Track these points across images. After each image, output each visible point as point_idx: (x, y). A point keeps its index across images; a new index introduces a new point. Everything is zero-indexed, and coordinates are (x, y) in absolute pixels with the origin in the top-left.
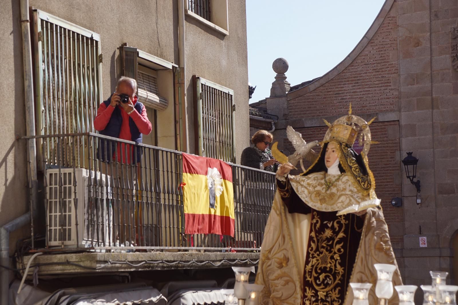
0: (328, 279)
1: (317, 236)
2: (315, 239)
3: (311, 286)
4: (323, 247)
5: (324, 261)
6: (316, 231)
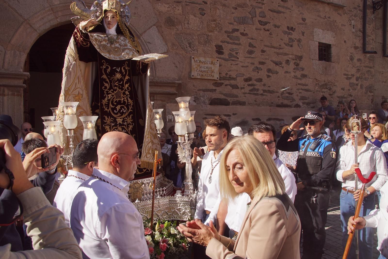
0: (123, 109)
4: (116, 86)
5: (118, 96)
6: (107, 75)
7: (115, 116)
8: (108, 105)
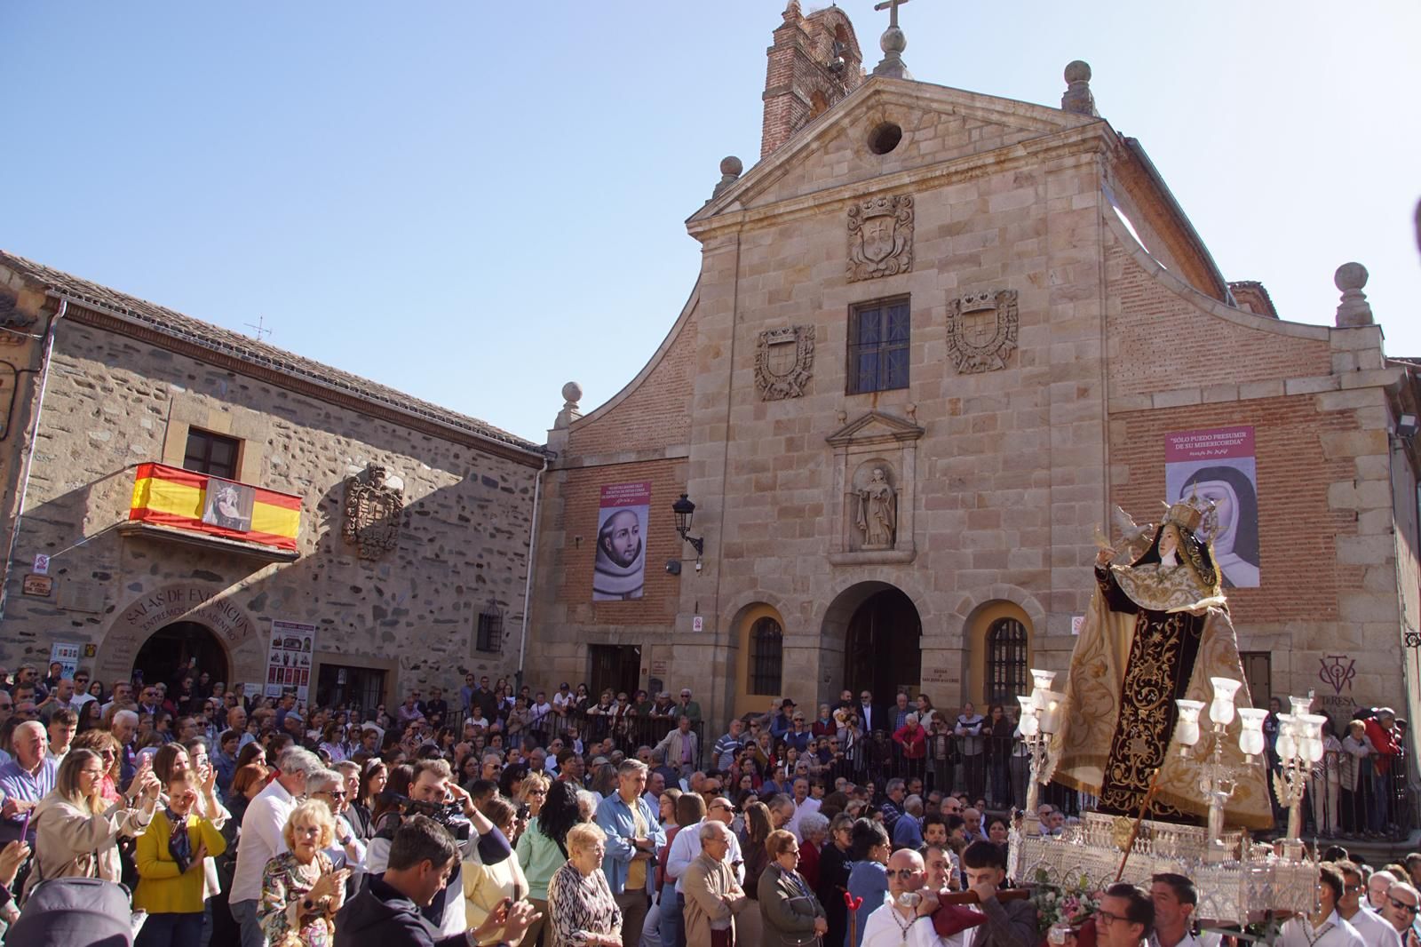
0: (1153, 696)
1: (1142, 641)
2: (1140, 644)
3: (1130, 702)
4: (1149, 654)
5: (1149, 671)
6: (1141, 635)
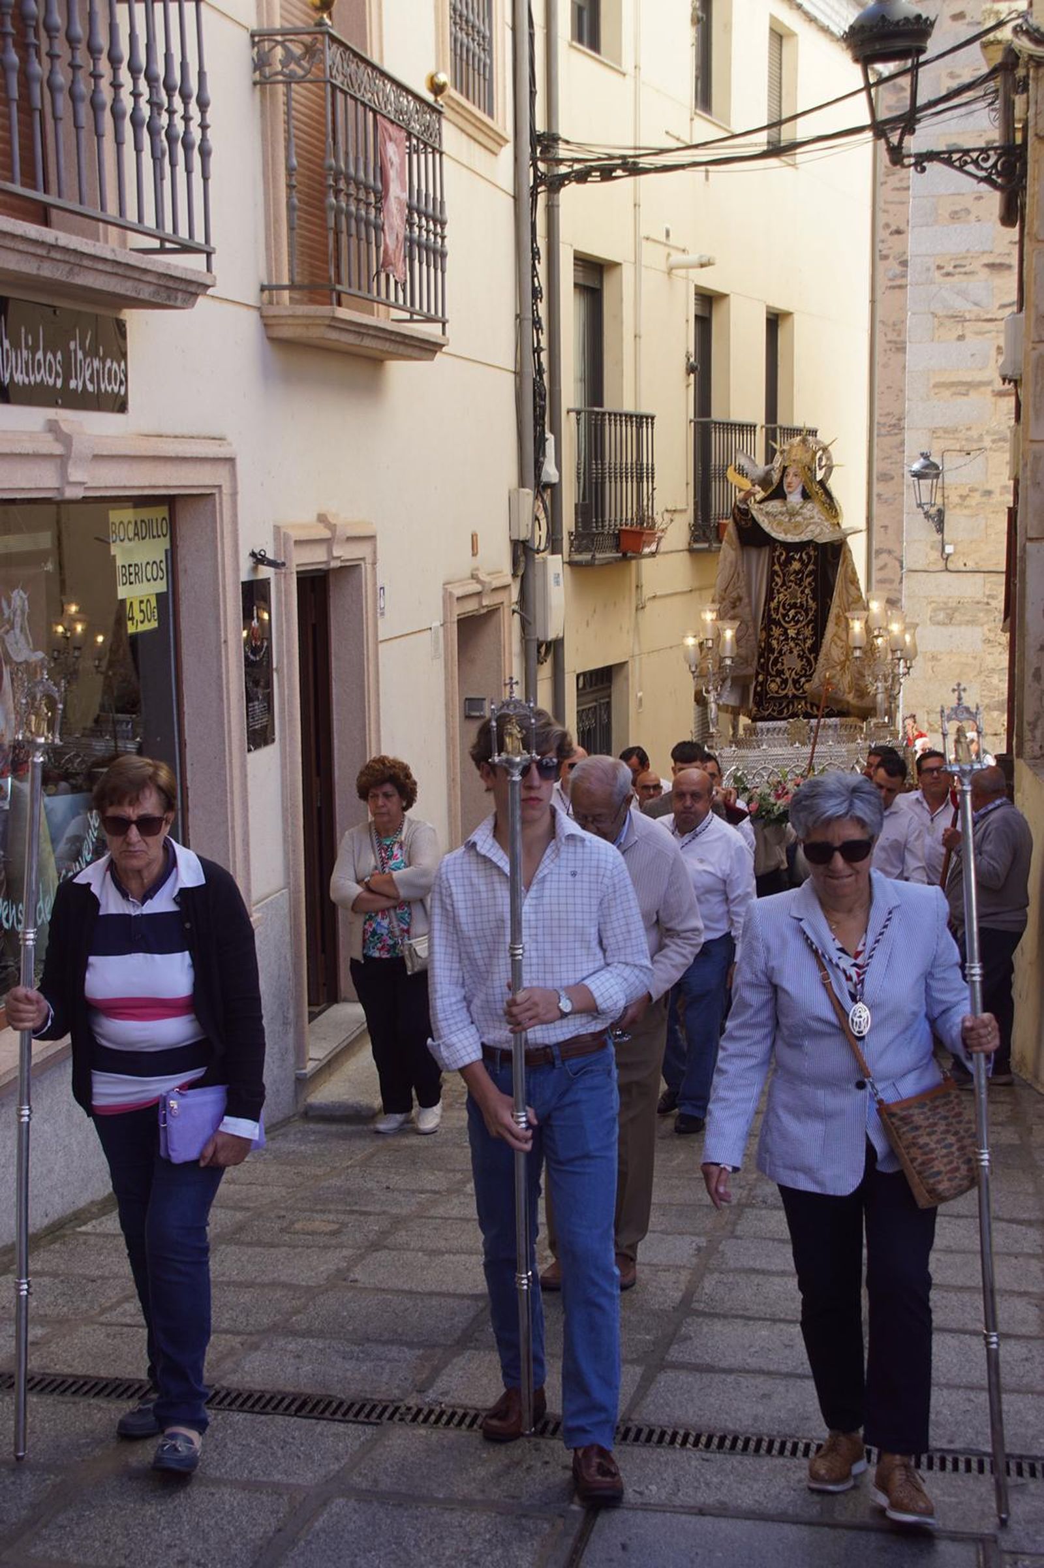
0: (799, 616)
1: (782, 570)
2: (780, 573)
3: (778, 624)
4: (790, 581)
5: (794, 596)
6: (780, 565)
7: (786, 626)
8: (777, 610)
